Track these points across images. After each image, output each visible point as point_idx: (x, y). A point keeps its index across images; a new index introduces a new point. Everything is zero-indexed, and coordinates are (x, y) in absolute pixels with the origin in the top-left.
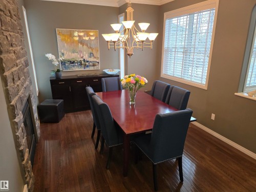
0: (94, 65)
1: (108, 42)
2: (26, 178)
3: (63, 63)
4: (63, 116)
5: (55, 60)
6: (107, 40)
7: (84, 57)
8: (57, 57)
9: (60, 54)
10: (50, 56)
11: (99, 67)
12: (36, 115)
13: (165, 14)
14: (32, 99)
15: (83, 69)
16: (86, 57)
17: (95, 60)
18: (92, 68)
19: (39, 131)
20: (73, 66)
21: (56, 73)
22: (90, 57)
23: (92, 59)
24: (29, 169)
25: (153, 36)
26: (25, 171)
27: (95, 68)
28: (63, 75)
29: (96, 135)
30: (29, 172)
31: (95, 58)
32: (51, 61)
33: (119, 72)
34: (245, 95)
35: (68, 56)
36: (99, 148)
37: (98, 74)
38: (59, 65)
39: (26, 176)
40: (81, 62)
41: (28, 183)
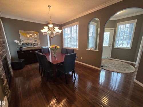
0: (37, 45)
1: (43, 33)
2: (6, 92)
3: (23, 44)
4: (25, 66)
5: (19, 43)
6: (42, 32)
7: (33, 42)
8: (20, 42)
9: (21, 41)
10: (16, 41)
11: (40, 46)
12: (10, 66)
13: (63, 27)
14: (7, 58)
15: (32, 47)
16: (34, 42)
17: (38, 43)
18: (36, 46)
19: (12, 73)
20: (28, 46)
21: (20, 48)
22: (35, 42)
23: (36, 43)
24: (7, 88)
25: (60, 31)
26: (5, 89)
27: (38, 46)
28: (23, 50)
29: (41, 71)
30: (7, 89)
31: (37, 42)
32: (17, 43)
33: (48, 47)
34: (89, 49)
35: (25, 41)
36: (43, 75)
37: (40, 48)
38: (21, 45)
39: (6, 91)
40: (31, 44)
41: (7, 95)
